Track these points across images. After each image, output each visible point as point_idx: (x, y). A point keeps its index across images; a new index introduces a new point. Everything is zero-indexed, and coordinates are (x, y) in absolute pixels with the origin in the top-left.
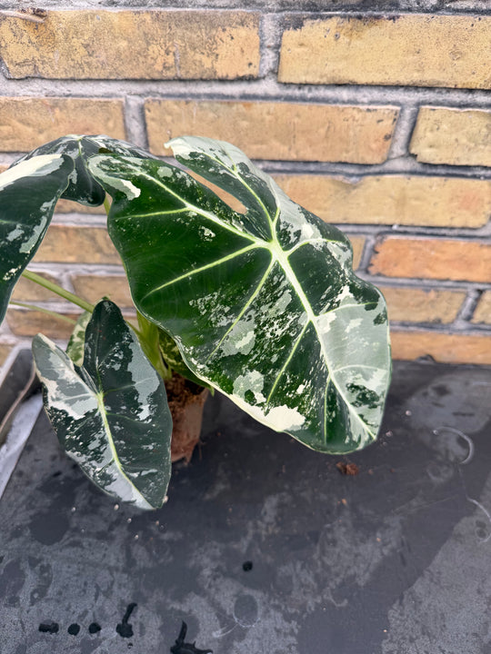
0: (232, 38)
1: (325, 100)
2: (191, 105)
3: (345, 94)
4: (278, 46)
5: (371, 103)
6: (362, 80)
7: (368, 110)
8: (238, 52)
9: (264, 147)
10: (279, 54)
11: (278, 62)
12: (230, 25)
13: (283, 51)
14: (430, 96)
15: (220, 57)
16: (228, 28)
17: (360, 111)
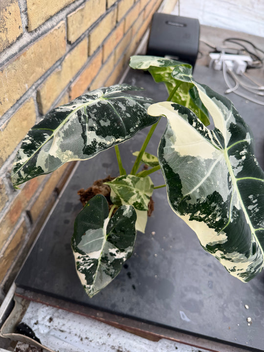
0: (10, 14)
1: (45, 32)
2: (4, 72)
3: (49, 25)
4: (26, 9)
5: (57, 23)
6: (52, 13)
7: (59, 28)
8: (14, 22)
9: (34, 75)
10: (27, 14)
11: (28, 20)
12: (7, 5)
13: (29, 11)
14: (67, 10)
15: (8, 30)
16: (7, 8)
17: (56, 30)
